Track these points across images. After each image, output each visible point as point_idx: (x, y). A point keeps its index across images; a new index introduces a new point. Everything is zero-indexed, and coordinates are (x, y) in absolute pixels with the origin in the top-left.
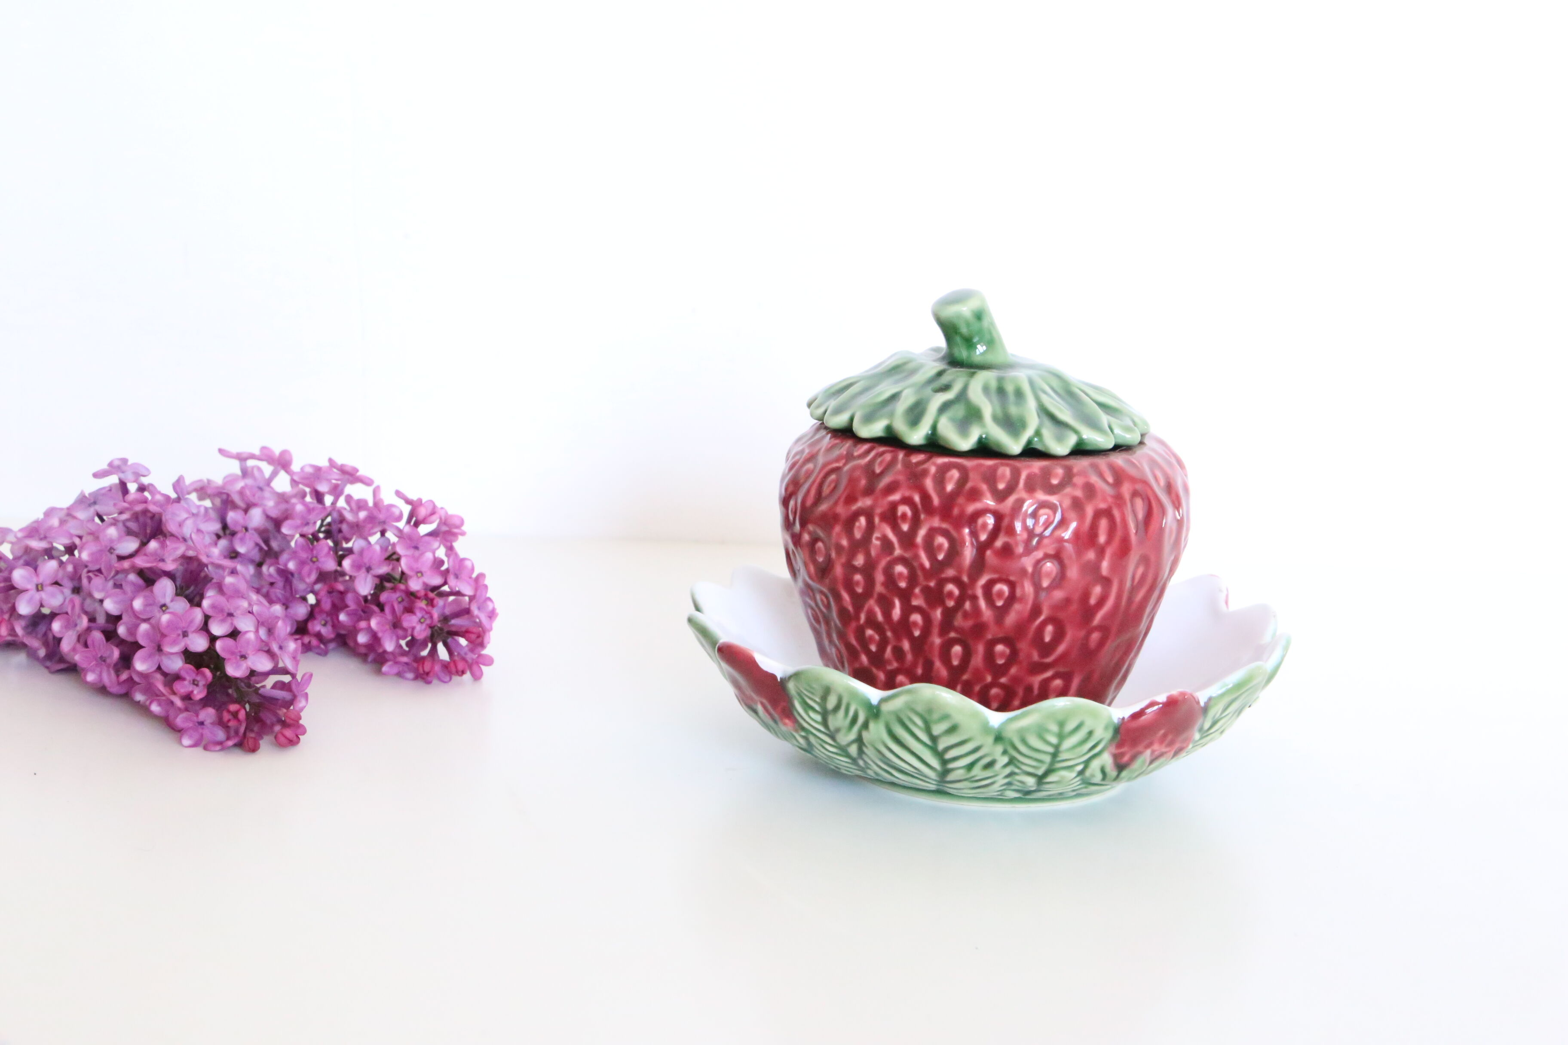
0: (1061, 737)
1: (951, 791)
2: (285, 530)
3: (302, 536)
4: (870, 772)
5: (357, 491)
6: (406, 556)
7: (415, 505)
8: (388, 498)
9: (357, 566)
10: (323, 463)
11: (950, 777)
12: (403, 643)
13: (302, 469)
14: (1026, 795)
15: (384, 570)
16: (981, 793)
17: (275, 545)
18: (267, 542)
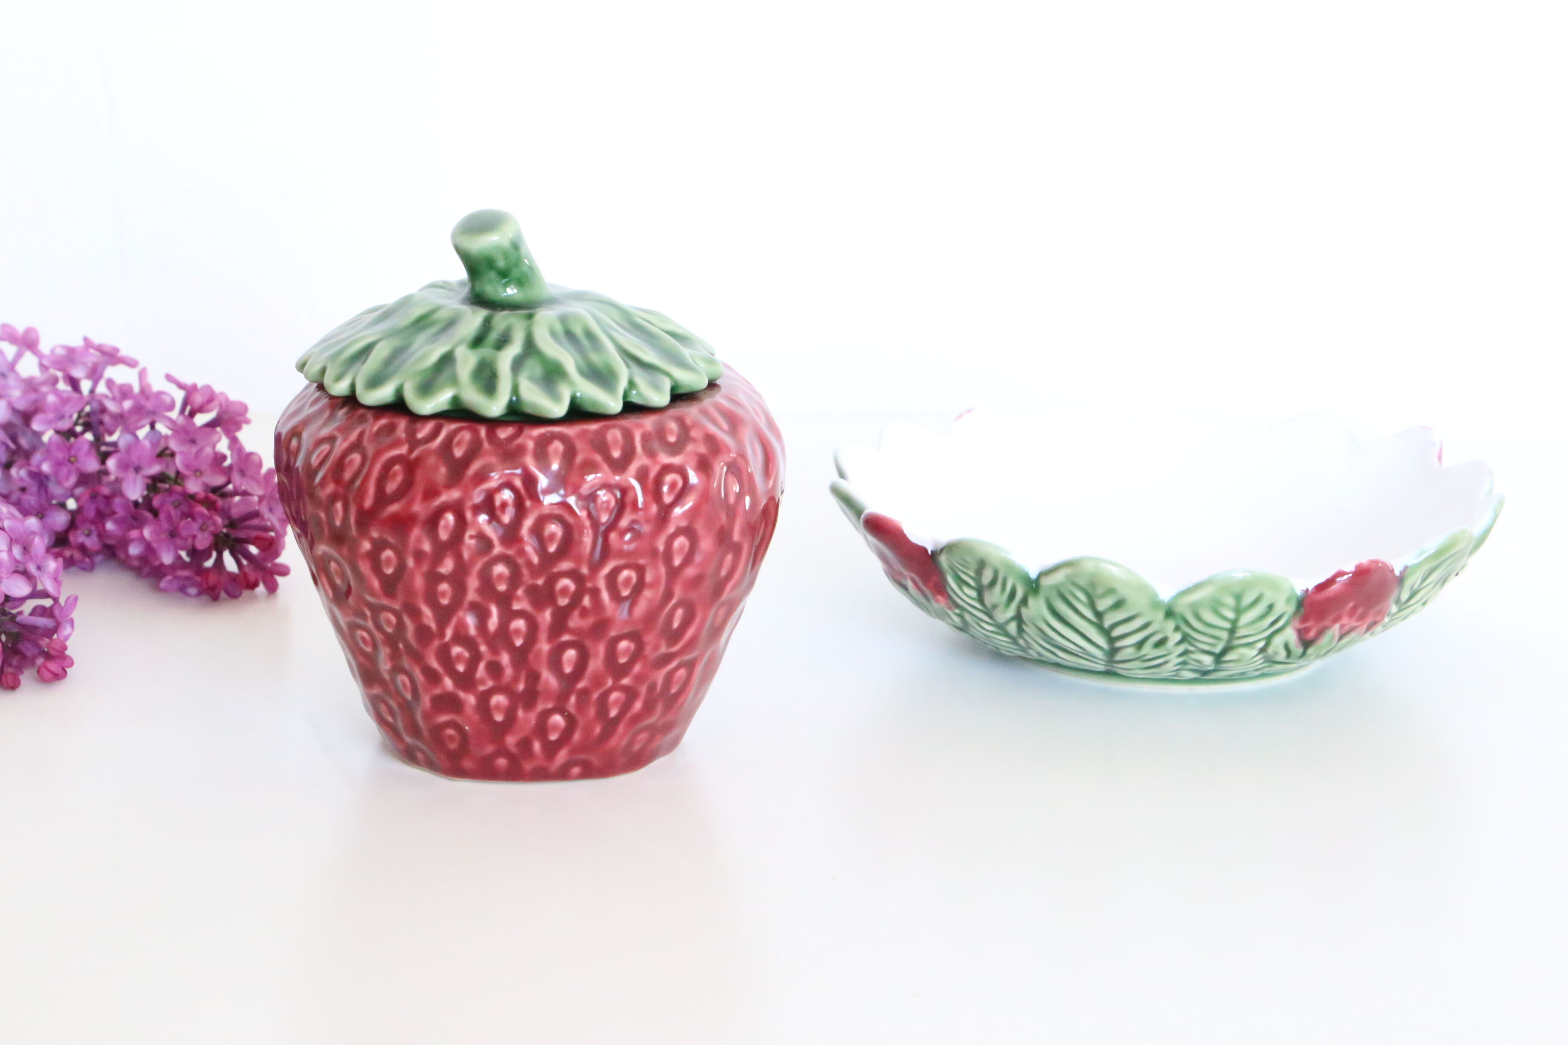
0: (1239, 611)
1: (1119, 671)
2: (36, 426)
3: (58, 432)
4: (1032, 652)
5: (119, 374)
6: (181, 453)
7: (190, 391)
8: (158, 384)
9: (124, 466)
10: (76, 342)
11: (1119, 657)
12: (183, 554)
13: (52, 351)
14: (1204, 676)
15: (155, 469)
16: (1154, 673)
17: (24, 442)
18: (14, 439)
